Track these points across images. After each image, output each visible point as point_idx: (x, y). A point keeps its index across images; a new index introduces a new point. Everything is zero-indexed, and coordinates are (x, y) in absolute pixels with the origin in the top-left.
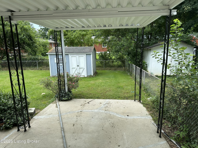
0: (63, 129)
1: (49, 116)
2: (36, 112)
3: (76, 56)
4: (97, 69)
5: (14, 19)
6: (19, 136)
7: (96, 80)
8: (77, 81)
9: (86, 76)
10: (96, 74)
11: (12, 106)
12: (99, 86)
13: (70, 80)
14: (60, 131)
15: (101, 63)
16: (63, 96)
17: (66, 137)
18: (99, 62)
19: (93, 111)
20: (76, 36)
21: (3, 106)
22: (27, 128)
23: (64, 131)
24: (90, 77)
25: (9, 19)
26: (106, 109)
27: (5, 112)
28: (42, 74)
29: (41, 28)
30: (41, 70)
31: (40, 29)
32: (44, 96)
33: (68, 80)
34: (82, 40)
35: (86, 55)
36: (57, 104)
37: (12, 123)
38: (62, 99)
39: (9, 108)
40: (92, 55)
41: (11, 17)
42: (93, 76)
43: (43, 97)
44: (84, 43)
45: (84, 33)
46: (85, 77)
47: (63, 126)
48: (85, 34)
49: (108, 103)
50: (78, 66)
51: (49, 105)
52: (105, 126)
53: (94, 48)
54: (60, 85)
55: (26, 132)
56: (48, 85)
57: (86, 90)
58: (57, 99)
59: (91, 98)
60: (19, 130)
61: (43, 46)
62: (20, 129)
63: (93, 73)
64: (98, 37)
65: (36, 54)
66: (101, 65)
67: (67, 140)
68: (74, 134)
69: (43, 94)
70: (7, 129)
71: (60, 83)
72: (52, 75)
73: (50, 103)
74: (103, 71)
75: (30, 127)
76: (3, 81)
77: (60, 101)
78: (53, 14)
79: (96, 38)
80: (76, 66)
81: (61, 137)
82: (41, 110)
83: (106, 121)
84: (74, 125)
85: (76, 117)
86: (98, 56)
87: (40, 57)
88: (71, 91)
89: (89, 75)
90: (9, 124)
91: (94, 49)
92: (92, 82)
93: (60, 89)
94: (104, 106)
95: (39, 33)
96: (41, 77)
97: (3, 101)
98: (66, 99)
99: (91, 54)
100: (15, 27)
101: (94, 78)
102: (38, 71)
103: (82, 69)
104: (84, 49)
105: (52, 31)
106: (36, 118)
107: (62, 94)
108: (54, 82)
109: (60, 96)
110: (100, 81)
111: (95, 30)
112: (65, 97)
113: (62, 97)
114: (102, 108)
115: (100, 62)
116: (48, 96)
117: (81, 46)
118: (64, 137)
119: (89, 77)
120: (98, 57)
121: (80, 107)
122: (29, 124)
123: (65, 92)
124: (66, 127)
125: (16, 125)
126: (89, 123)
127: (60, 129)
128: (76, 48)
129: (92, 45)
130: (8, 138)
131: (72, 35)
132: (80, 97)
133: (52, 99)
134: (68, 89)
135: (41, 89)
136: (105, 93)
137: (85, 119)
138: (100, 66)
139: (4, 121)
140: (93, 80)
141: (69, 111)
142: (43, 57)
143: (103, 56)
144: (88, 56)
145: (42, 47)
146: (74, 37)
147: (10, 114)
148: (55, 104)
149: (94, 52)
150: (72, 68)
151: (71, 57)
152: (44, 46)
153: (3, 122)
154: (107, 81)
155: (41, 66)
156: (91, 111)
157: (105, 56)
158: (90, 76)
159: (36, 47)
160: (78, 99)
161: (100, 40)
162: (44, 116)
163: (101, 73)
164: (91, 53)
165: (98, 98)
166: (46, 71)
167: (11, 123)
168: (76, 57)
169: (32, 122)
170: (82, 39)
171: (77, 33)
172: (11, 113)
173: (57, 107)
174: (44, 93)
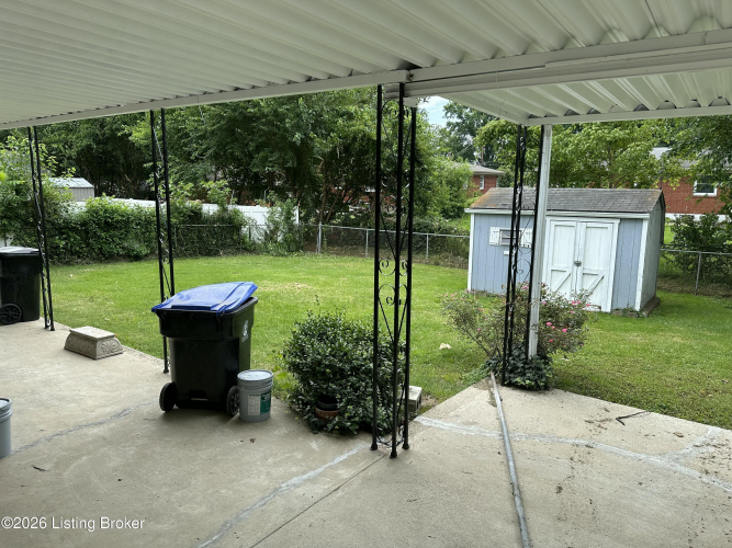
0: (516, 491)
1: (465, 427)
2: (423, 404)
3: (573, 224)
4: (659, 288)
5: (412, 92)
6: (375, 466)
7: (654, 331)
8: (579, 324)
9: (607, 308)
10: (653, 305)
11: (362, 366)
12: (668, 362)
13: (550, 312)
14: (506, 493)
15: (683, 261)
16: (517, 368)
17: (531, 522)
18: (672, 257)
19: (643, 456)
20: (583, 147)
21: (341, 361)
22: (399, 449)
23: (521, 499)
24: (626, 313)
25: (398, 94)
26: (708, 467)
27: (344, 381)
28: (441, 278)
29: (449, 124)
30: (437, 264)
31: (444, 125)
32: (448, 356)
33: (542, 315)
34: (605, 164)
35: (618, 221)
36: (492, 394)
37: (357, 419)
38: (514, 381)
39: (356, 370)
40: (645, 225)
41: (407, 85)
42: (638, 314)
43: (444, 356)
44: (610, 176)
45: (618, 133)
46: (600, 312)
47: (517, 478)
48: (623, 140)
49: (715, 442)
50: (578, 264)
51: (463, 389)
52: (702, 537)
53: (661, 198)
54: (512, 326)
55: (395, 461)
56: (465, 319)
57: (608, 366)
58: (493, 377)
59: (633, 403)
60: (374, 447)
61: (450, 183)
62: (378, 444)
63: (642, 301)
64: (682, 149)
65: (426, 209)
66: (680, 271)
67: (533, 535)
68: (561, 524)
69: (443, 346)
70: (344, 434)
71: (512, 318)
72: (474, 288)
73: (466, 383)
74: (692, 300)
75: (406, 447)
76: (331, 285)
77: (503, 385)
78: (547, 66)
79: (671, 154)
80: (571, 263)
81: (511, 516)
82: (440, 398)
83: (710, 517)
84: (560, 489)
85: (568, 461)
86: (673, 230)
87: (437, 221)
88: (550, 359)
89: (622, 305)
90: (349, 418)
91: (662, 200)
92: (635, 338)
93: (508, 341)
94: (696, 452)
95: (441, 140)
96: (437, 288)
97: (340, 345)
98: (528, 382)
99: (642, 220)
100: (410, 117)
101: (645, 324)
102: (427, 267)
103: (595, 278)
104: (612, 197)
105: (493, 130)
106: (424, 423)
107: (512, 362)
108: (490, 313)
109: (504, 365)
110: (672, 338)
111: (672, 123)
112: (523, 374)
113: (511, 372)
114: (685, 456)
115: (678, 260)
116: (460, 358)
117: (598, 186)
118: (522, 522)
119: (621, 313)
120: (669, 237)
121: (582, 428)
122: (405, 435)
123: (527, 358)
124: (530, 487)
125: (368, 428)
126: (624, 501)
127: (506, 485)
128: (578, 195)
129: (645, 184)
130: (345, 463)
131: (567, 145)
132: (580, 387)
133: (475, 372)
134: (539, 347)
135: (436, 327)
136: (704, 396)
137: (608, 482)
138: (675, 277)
139: (339, 405)
140: (641, 330)
141: (540, 430)
142: (447, 223)
143: (695, 231)
144: (627, 226)
145: (446, 188)
146: (572, 152)
147: (356, 390)
148: (486, 393)
149: (660, 212)
150: (550, 268)
151: (553, 227)
152: (455, 182)
153: (335, 408)
154: (713, 348)
155: (436, 252)
156: (632, 454)
157: (708, 233)
158: (625, 311)
159: (429, 186)
160: (575, 396)
161: (687, 164)
162: (450, 425)
163: (680, 307)
164: (647, 216)
165: (666, 410)
166: (452, 270)
167: (354, 416)
168: (573, 230)
169: (413, 434)
170: (604, 159)
171: (588, 135)
172: (358, 388)
173: (494, 405)
174: (449, 346)
